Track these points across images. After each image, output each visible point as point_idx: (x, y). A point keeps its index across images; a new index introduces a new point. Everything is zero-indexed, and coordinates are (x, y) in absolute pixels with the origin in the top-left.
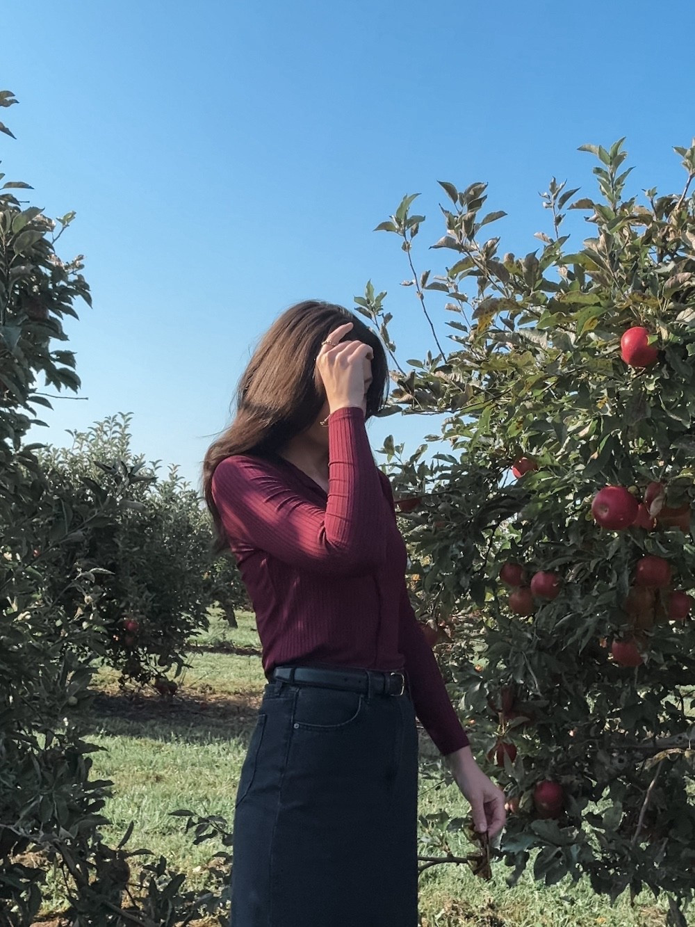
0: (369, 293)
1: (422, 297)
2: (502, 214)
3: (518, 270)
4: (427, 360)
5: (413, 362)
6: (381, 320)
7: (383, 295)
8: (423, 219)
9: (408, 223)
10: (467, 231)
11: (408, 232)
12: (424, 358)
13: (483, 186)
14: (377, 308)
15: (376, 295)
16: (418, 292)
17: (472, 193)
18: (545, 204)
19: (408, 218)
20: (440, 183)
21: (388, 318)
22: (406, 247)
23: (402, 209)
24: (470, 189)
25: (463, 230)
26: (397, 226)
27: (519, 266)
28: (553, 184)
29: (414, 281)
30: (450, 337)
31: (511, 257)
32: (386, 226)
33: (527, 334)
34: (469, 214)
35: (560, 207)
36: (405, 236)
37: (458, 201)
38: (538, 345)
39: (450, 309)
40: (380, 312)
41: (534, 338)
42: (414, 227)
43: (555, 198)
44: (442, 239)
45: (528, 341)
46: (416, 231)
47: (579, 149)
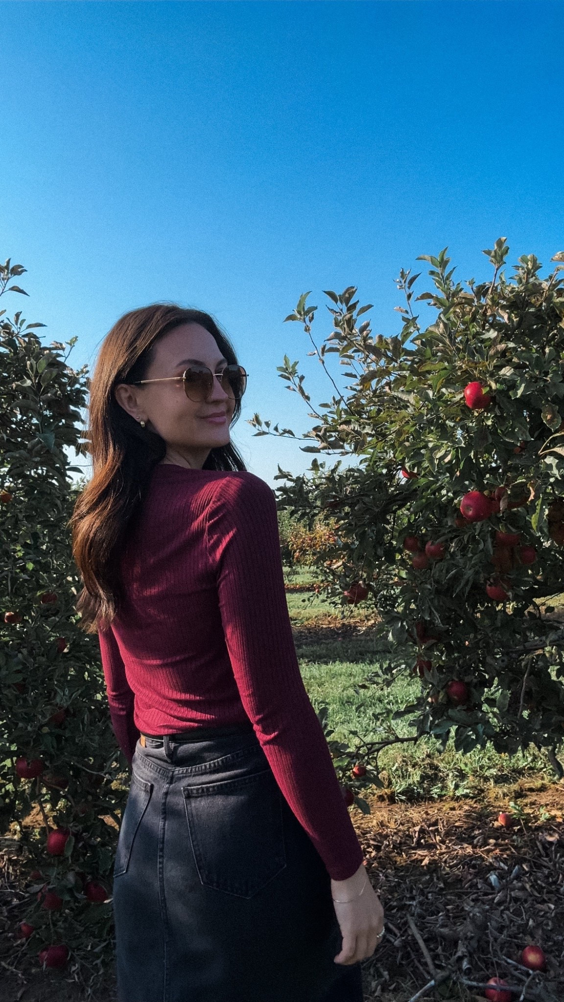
0: (286, 363)
1: (323, 363)
2: (370, 306)
3: (387, 346)
4: (333, 402)
5: (325, 405)
6: (297, 380)
7: (296, 363)
8: (316, 308)
9: (306, 313)
10: (348, 326)
11: (307, 319)
12: (330, 401)
13: (354, 289)
14: (294, 372)
15: (291, 364)
16: (320, 359)
17: (347, 295)
18: (398, 287)
19: (306, 309)
20: (325, 292)
21: (302, 378)
22: (307, 329)
23: (301, 304)
24: (345, 292)
25: (345, 326)
26: (299, 316)
27: (387, 343)
28: (402, 273)
29: (316, 352)
30: (346, 388)
31: (381, 337)
32: (291, 318)
33: (400, 395)
34: (348, 316)
35: (409, 288)
36: (305, 322)
37: (339, 302)
38: (408, 401)
39: (343, 363)
40: (296, 375)
41: (405, 397)
42: (310, 315)
43: (405, 282)
44: (333, 333)
45: (401, 399)
46: (312, 318)
47: (417, 259)
